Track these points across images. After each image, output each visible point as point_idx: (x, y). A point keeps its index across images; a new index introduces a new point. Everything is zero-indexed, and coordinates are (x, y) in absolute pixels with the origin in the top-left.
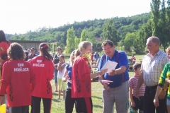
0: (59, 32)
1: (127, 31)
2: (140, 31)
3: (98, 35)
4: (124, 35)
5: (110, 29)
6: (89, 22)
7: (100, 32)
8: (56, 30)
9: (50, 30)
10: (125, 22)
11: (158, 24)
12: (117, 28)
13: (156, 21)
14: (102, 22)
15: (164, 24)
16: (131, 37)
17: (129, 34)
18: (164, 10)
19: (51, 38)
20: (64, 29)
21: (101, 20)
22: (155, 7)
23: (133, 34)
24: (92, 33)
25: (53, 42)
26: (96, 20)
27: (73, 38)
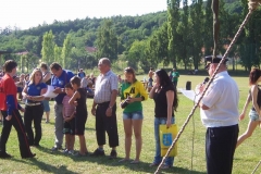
0: (30, 37)
1: (134, 37)
2: (151, 39)
3: (90, 43)
4: (130, 44)
5: (107, 34)
6: (77, 21)
7: (93, 38)
8: (26, 33)
9: (16, 33)
10: (133, 23)
11: (178, 29)
12: (119, 33)
13: (174, 25)
14: (97, 22)
15: (186, 30)
16: (139, 47)
17: (136, 43)
18: (186, 8)
19: (18, 46)
20: (39, 32)
21: (95, 20)
22: (174, 4)
23: (142, 43)
24: (81, 39)
25: (21, 51)
26: (88, 19)
27: (52, 48)
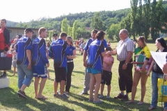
0: (56, 22)
1: (112, 22)
2: (120, 23)
3: (88, 25)
4: (109, 26)
5: (97, 20)
6: (81, 14)
7: (90, 23)
8: (54, 20)
9: (49, 20)
10: (111, 15)
11: (136, 17)
12: (104, 20)
13: (134, 15)
14: (92, 14)
15: (141, 18)
16: (115, 27)
17: (113, 25)
18: (141, 7)
19: (50, 27)
20: (60, 19)
21: (91, 13)
22: (134, 3)
23: (116, 25)
24: (83, 23)
25: (51, 29)
26: (87, 13)
27: (67, 27)
